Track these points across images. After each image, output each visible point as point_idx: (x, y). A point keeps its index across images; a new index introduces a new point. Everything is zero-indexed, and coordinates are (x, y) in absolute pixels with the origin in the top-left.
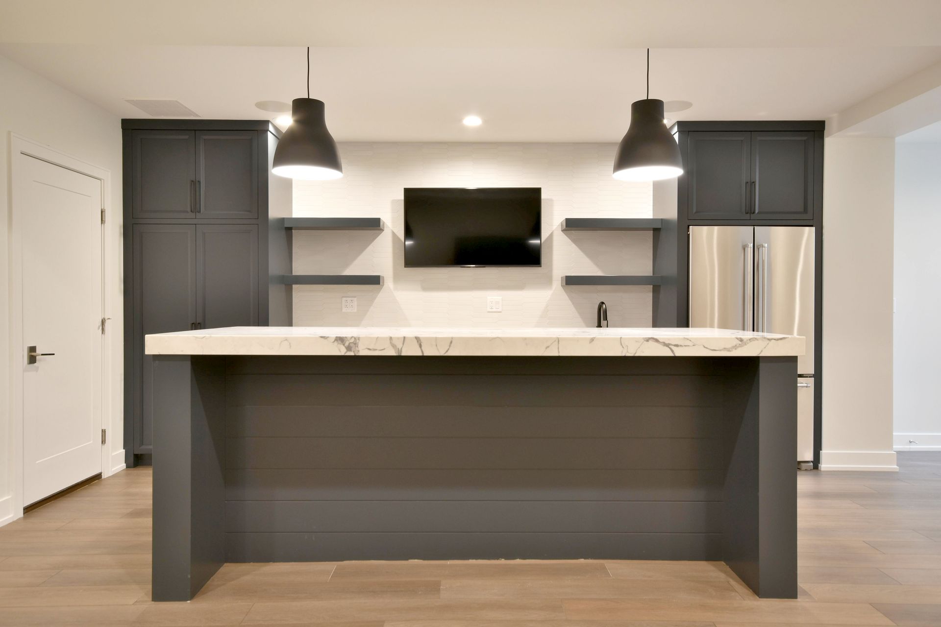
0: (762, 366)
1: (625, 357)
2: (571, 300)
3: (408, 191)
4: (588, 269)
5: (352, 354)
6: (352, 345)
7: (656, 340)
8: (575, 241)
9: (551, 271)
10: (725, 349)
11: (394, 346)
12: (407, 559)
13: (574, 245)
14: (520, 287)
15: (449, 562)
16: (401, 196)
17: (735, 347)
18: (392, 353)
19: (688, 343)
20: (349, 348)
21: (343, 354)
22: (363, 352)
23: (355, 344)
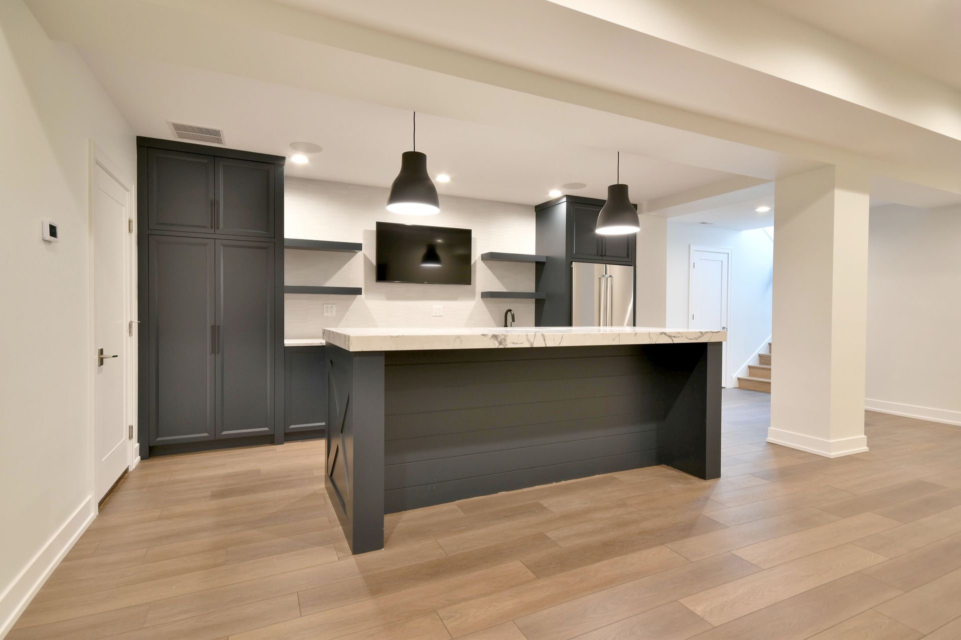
0: (709, 347)
1: (651, 344)
2: (487, 308)
3: (379, 225)
4: (498, 287)
5: (503, 347)
6: (502, 340)
7: (665, 334)
8: (489, 268)
9: (475, 288)
10: (695, 338)
11: (528, 341)
12: (497, 492)
13: (489, 270)
14: (454, 298)
15: (525, 490)
16: (374, 228)
17: (699, 337)
18: (527, 345)
19: (679, 335)
20: (500, 343)
21: (496, 347)
22: (510, 345)
23: (505, 339)
